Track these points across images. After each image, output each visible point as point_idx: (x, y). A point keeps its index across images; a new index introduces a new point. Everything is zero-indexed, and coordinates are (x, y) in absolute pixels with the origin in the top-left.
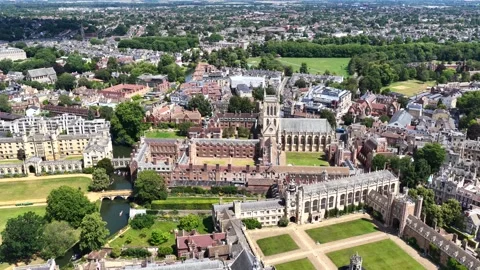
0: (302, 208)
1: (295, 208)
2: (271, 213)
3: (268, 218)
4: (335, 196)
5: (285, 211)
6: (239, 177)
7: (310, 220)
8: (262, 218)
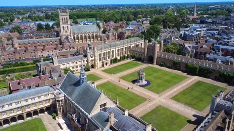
0: (97, 58)
1: (93, 58)
2: (79, 63)
3: (77, 67)
4: (114, 50)
5: (87, 61)
6: (51, 53)
7: (103, 65)
8: (73, 68)
